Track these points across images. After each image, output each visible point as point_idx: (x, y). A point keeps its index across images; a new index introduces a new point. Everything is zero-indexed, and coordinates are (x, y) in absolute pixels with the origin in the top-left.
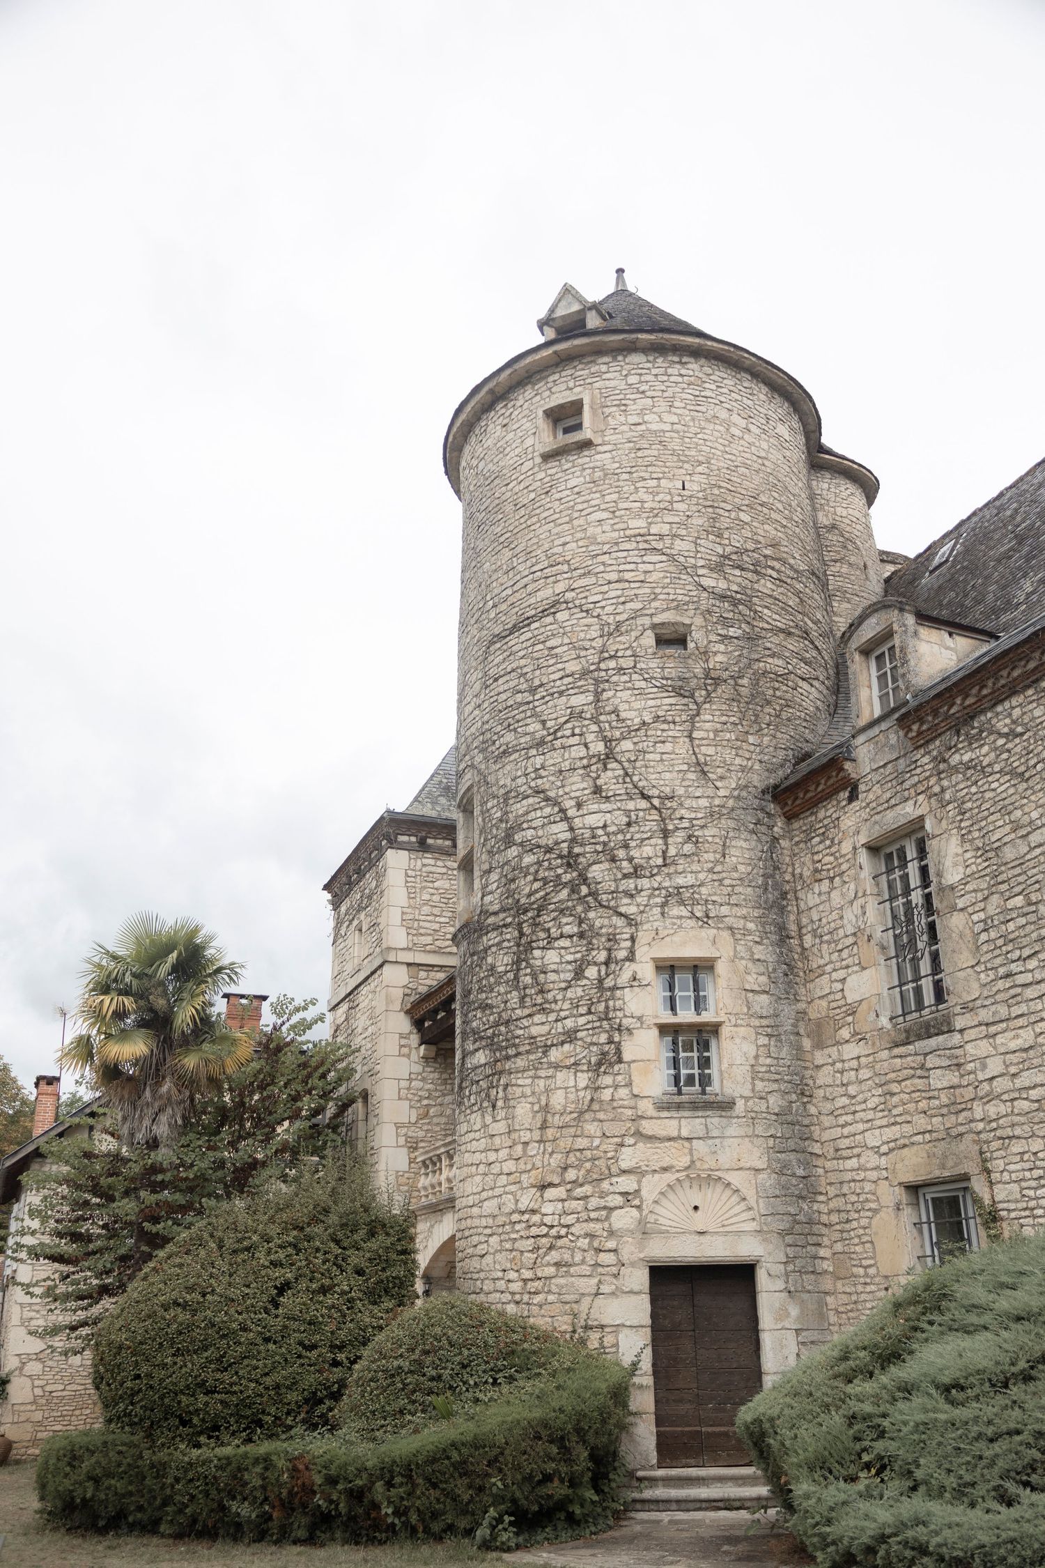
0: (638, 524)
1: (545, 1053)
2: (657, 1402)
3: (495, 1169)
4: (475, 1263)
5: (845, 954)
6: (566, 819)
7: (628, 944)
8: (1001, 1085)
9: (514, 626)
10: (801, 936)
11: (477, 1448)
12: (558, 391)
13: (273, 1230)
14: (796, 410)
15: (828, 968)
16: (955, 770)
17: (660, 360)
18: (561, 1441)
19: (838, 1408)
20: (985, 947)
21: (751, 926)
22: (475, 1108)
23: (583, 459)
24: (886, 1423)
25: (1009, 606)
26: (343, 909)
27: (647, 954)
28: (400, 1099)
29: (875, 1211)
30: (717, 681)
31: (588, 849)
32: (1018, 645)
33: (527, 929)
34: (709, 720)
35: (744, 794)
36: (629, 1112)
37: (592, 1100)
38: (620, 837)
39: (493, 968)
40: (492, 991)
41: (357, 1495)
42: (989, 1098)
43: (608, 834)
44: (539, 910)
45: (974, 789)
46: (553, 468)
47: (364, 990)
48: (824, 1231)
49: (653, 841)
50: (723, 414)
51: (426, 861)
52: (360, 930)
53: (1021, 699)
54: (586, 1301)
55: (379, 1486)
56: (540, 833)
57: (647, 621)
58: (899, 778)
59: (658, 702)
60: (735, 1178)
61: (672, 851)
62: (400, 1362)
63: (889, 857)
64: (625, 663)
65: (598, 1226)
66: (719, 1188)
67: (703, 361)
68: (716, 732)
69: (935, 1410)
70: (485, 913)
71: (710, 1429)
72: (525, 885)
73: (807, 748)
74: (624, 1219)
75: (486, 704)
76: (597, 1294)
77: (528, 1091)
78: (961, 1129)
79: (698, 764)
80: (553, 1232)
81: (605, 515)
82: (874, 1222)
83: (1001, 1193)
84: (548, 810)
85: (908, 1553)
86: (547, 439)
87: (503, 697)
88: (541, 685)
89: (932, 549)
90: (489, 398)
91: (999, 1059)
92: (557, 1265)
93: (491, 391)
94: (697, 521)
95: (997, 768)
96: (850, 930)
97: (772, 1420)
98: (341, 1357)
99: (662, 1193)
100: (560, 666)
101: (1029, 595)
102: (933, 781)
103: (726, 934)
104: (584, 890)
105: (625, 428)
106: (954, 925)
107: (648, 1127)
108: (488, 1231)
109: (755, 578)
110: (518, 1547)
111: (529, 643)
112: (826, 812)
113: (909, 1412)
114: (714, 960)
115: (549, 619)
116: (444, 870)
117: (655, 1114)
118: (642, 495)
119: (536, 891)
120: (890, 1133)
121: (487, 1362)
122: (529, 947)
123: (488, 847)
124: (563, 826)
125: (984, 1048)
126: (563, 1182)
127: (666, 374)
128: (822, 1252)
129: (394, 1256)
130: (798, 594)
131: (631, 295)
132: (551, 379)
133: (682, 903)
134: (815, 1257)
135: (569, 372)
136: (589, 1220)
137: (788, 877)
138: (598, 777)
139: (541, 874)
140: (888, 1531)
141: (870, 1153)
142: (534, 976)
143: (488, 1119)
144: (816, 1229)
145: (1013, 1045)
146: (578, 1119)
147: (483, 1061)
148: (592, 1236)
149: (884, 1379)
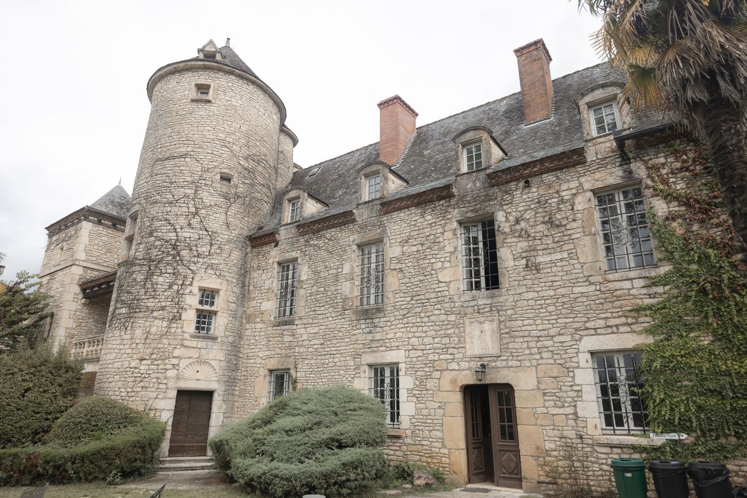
0: (222, 136)
1: (151, 313)
2: (171, 435)
3: (123, 351)
4: (107, 385)
5: (263, 295)
6: (176, 232)
7: (191, 280)
8: (305, 343)
9: (168, 158)
10: (249, 286)
11: (112, 450)
12: (203, 78)
13: (24, 367)
14: (280, 111)
15: (256, 298)
16: (311, 246)
17: (241, 81)
18: (143, 448)
19: (250, 437)
20: (309, 301)
21: (234, 280)
22: (117, 329)
23: (207, 106)
24: (265, 441)
25: (333, 197)
26: (54, 238)
27: (197, 284)
28: (70, 318)
29: (257, 377)
30: (239, 197)
31: (182, 244)
32: (338, 214)
33: (152, 268)
34: (234, 209)
35: (240, 236)
36: (180, 337)
37: (167, 331)
38: (195, 242)
39: (135, 279)
40: (133, 287)
41: (57, 467)
42: (301, 346)
43: (190, 241)
44: (159, 262)
45: (315, 253)
46: (194, 105)
47: (60, 273)
48: (238, 382)
49: (206, 246)
50: (258, 107)
51: (99, 228)
52: (62, 249)
53: (335, 229)
54: (151, 401)
55: (69, 464)
56: (164, 235)
57: (219, 170)
58: (293, 244)
59: (218, 199)
60: (213, 363)
61: (212, 251)
62: (81, 419)
63: (284, 267)
64: (208, 183)
65: (161, 375)
66: (207, 365)
67: (255, 86)
68: (235, 214)
69: (283, 437)
70: (135, 258)
71: (188, 444)
72: (154, 252)
73: (262, 225)
74: (171, 373)
75: (150, 183)
76: (156, 398)
77: (142, 325)
78: (291, 354)
79: (227, 223)
80: (143, 376)
81: (211, 129)
82: (256, 380)
83: (299, 374)
84: (169, 227)
85: (272, 477)
86: (194, 94)
87: (158, 182)
88: (175, 182)
89: (310, 168)
90: (173, 70)
91: (307, 335)
92: (142, 387)
93: (175, 68)
94: (242, 141)
95: (324, 248)
96: (266, 287)
97: (227, 441)
98: (50, 417)
99: (187, 366)
100: (184, 177)
101: (340, 196)
102: (304, 247)
103: (225, 282)
104: (178, 258)
105: (224, 100)
106: (301, 293)
107: (186, 343)
108: (115, 374)
109: (257, 165)
110: (121, 484)
111: (173, 166)
112: (266, 248)
113: (275, 438)
114: (220, 290)
115: (183, 159)
116: (106, 233)
117: (189, 339)
118: (225, 126)
119: (159, 255)
120: (267, 353)
121: (116, 421)
122: (152, 274)
123: (141, 235)
124: (174, 234)
125: (303, 331)
126: (150, 359)
127: (242, 86)
128: (236, 388)
129: (74, 380)
130: (269, 173)
131: (231, 50)
132: (200, 73)
133: (212, 269)
134: (234, 390)
135: (208, 73)
136: (158, 372)
137: (249, 266)
138: (191, 220)
139: (162, 249)
140: (266, 471)
141: (259, 358)
142: (152, 284)
143: (123, 333)
144: (236, 381)
145: (312, 332)
146: (161, 337)
147: (124, 312)
148: (158, 378)
149: (266, 429)
